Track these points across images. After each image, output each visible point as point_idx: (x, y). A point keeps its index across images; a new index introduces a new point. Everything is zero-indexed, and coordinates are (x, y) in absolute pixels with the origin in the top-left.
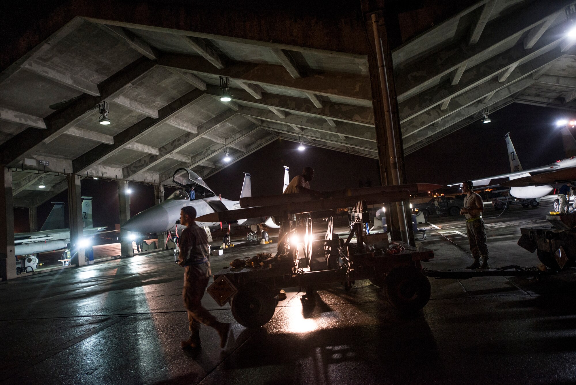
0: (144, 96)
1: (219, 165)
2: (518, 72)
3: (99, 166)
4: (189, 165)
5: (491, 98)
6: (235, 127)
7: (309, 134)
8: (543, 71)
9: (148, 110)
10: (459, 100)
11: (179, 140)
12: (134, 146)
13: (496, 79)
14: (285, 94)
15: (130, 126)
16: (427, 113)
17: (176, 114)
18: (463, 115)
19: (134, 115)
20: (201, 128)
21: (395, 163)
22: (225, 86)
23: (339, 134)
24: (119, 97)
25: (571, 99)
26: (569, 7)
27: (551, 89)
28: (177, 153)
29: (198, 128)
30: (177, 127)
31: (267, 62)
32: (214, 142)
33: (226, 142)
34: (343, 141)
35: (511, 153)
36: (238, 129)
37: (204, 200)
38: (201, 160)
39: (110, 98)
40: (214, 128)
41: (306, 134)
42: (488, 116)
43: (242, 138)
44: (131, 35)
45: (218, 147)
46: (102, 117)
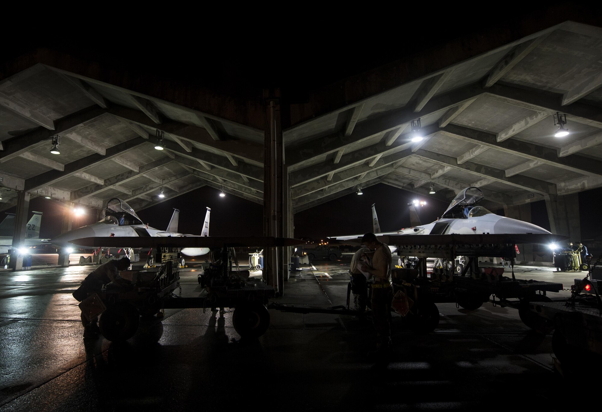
0: (95, 136)
1: (156, 200)
2: (382, 162)
3: (50, 187)
4: (129, 196)
5: (364, 177)
6: (171, 171)
7: (229, 185)
8: (400, 163)
9: (97, 148)
10: (341, 175)
11: (122, 175)
12: (82, 175)
13: (367, 164)
14: (210, 151)
15: (80, 158)
16: (317, 181)
17: (121, 154)
18: (344, 187)
19: (84, 150)
20: (142, 168)
21: (274, 216)
22: (160, 137)
23: (252, 189)
24: (72, 133)
25: (418, 186)
26: (413, 121)
27: (405, 177)
28: (120, 185)
29: (140, 168)
30: (121, 165)
31: (195, 124)
32: (153, 181)
33: (162, 182)
34: (254, 194)
35: (375, 219)
36: (173, 173)
37: (131, 226)
38: (140, 194)
39: (63, 133)
40: (153, 170)
41: (227, 185)
42: (361, 190)
43: (177, 181)
44: (87, 86)
45: (154, 185)
46: (53, 148)
